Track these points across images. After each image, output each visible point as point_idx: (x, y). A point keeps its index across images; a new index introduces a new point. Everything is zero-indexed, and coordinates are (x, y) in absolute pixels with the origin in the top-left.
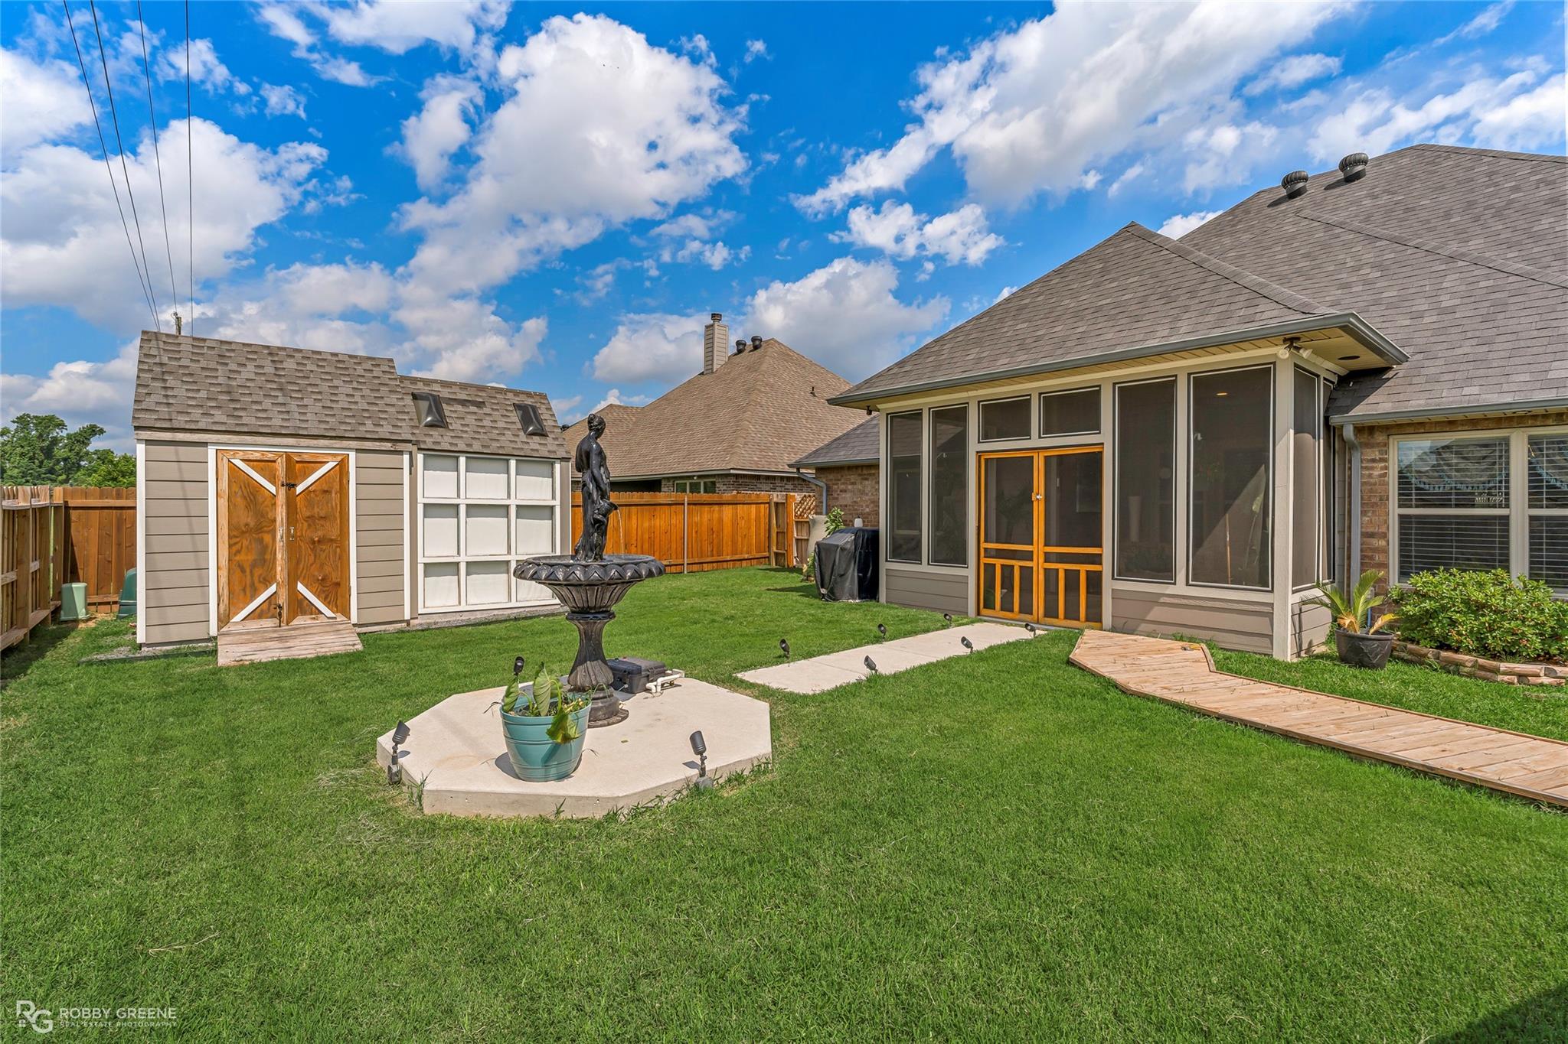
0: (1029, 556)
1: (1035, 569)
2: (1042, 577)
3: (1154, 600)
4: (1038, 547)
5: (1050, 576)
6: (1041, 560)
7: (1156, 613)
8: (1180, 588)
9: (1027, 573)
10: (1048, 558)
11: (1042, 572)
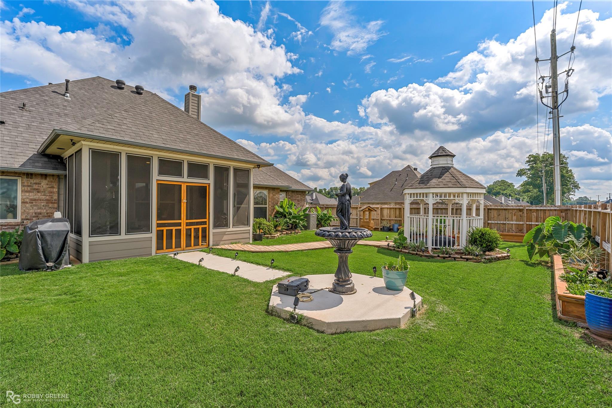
0: (179, 224)
1: (182, 229)
2: (185, 232)
3: (224, 234)
4: (184, 220)
5: (188, 232)
6: (185, 226)
7: (225, 237)
8: (231, 229)
9: (179, 232)
10: (187, 224)
11: (185, 230)
